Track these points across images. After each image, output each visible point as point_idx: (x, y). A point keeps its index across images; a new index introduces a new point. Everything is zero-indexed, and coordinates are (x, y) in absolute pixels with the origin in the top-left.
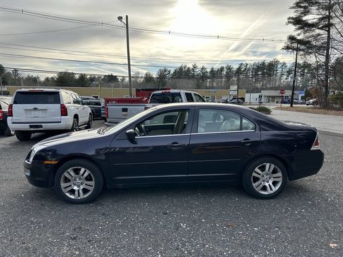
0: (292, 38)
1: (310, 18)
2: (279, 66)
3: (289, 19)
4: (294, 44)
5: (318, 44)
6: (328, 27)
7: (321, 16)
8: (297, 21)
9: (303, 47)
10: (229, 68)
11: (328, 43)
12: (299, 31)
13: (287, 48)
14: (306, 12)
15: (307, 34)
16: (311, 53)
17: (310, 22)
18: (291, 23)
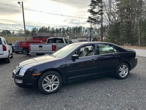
0: (90, 18)
1: (96, 10)
2: (82, 28)
3: (88, 10)
4: (90, 20)
5: (99, 20)
6: (102, 14)
7: (99, 10)
8: (91, 11)
9: (94, 21)
10: (64, 29)
11: (102, 20)
12: (92, 15)
13: (88, 21)
14: (94, 8)
15: (95, 16)
16: (96, 23)
17: (95, 12)
18: (89, 12)
